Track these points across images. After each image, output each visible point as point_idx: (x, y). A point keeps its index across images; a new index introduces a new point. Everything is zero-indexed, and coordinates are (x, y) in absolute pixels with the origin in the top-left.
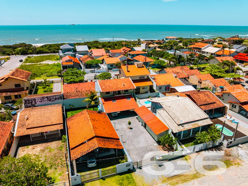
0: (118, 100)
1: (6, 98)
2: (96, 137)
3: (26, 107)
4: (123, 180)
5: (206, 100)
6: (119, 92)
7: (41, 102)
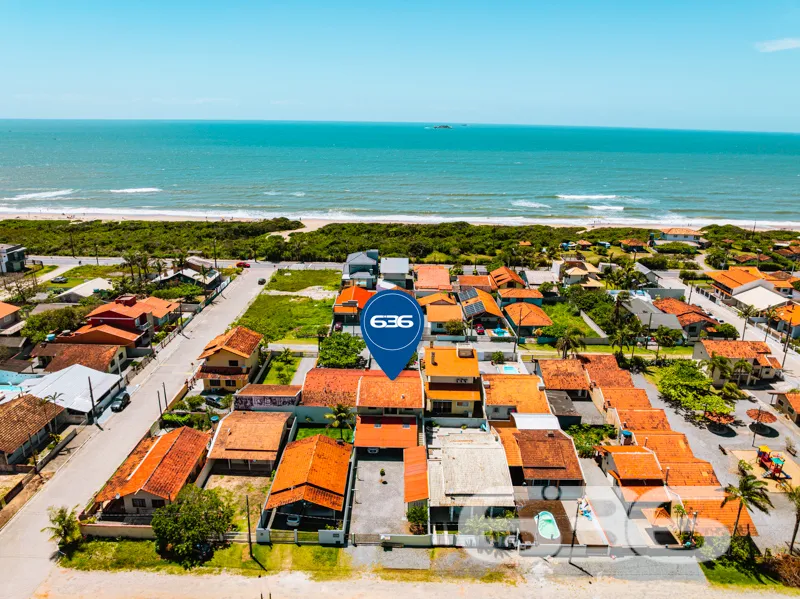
0: (385, 426)
1: (213, 383)
2: (307, 484)
3: (237, 409)
4: (323, 553)
5: (547, 458)
6: (394, 410)
7: (261, 404)
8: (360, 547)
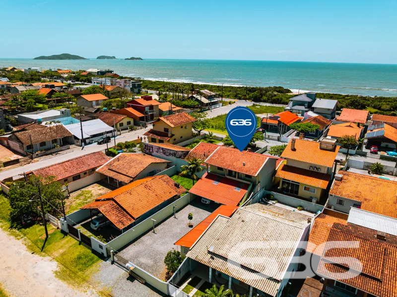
7: (157, 152)
8: (114, 266)
